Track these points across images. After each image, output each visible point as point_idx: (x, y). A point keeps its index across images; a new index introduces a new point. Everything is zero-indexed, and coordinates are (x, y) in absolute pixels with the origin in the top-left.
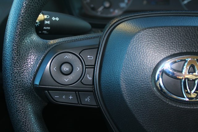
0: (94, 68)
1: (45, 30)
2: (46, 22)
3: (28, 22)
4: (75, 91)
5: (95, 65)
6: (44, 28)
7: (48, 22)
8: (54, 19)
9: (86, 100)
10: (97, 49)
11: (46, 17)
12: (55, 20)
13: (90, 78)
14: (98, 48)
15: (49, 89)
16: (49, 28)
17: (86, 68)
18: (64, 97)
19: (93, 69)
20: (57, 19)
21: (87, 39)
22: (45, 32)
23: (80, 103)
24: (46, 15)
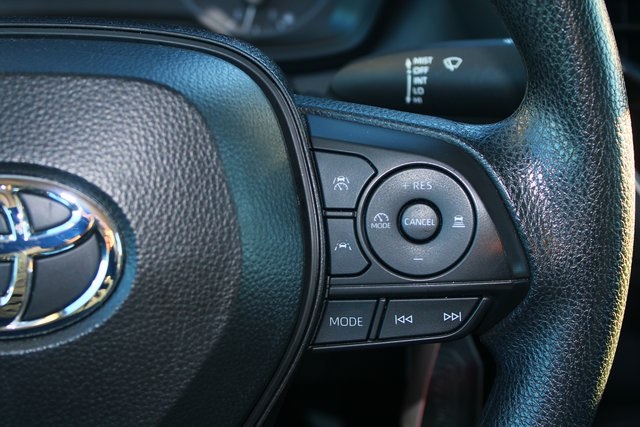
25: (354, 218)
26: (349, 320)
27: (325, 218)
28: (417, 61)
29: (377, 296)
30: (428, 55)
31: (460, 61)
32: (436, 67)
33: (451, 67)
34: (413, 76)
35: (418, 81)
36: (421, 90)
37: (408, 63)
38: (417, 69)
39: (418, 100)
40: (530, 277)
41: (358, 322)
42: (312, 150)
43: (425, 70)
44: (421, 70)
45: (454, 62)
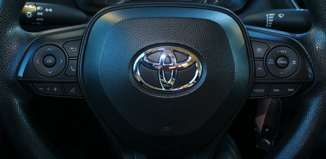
0: (78, 59)
1: (38, 21)
2: (39, 14)
3: (9, 15)
4: (60, 83)
5: (78, 57)
6: (37, 19)
7: (41, 14)
8: (47, 10)
9: (71, 91)
10: (80, 41)
11: (38, 8)
12: (49, 11)
13: (74, 70)
14: (82, 39)
15: (32, 82)
16: (42, 19)
17: (69, 60)
18: (48, 89)
19: (76, 61)
20: (51, 10)
21: (72, 30)
22: (39, 23)
23: (65, 94)
24: (39, 6)
25: (263, 61)
26: (260, 90)
27: (254, 60)
28: (269, 15)
29: (268, 83)
30: (273, 13)
31: (283, 15)
32: (276, 16)
33: (281, 17)
34: (269, 19)
35: (270, 20)
36: (271, 23)
37: (267, 15)
38: (270, 17)
39: (270, 26)
40: (314, 79)
41: (263, 91)
42: (250, 41)
43: (273, 17)
44: (271, 17)
45: (281, 15)
